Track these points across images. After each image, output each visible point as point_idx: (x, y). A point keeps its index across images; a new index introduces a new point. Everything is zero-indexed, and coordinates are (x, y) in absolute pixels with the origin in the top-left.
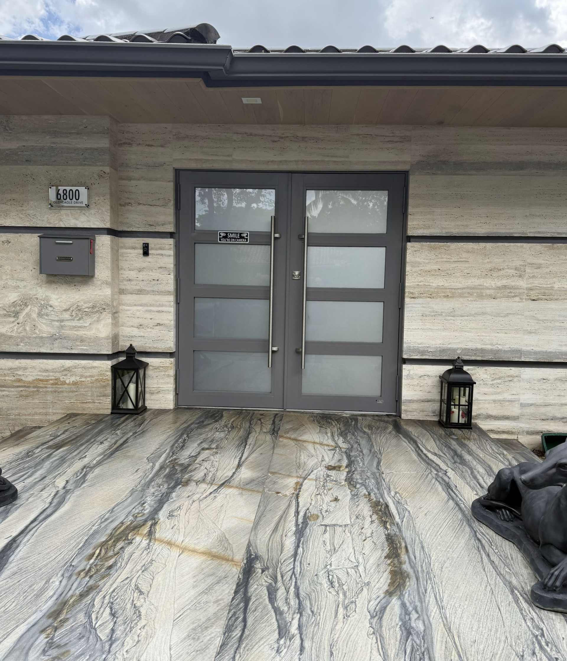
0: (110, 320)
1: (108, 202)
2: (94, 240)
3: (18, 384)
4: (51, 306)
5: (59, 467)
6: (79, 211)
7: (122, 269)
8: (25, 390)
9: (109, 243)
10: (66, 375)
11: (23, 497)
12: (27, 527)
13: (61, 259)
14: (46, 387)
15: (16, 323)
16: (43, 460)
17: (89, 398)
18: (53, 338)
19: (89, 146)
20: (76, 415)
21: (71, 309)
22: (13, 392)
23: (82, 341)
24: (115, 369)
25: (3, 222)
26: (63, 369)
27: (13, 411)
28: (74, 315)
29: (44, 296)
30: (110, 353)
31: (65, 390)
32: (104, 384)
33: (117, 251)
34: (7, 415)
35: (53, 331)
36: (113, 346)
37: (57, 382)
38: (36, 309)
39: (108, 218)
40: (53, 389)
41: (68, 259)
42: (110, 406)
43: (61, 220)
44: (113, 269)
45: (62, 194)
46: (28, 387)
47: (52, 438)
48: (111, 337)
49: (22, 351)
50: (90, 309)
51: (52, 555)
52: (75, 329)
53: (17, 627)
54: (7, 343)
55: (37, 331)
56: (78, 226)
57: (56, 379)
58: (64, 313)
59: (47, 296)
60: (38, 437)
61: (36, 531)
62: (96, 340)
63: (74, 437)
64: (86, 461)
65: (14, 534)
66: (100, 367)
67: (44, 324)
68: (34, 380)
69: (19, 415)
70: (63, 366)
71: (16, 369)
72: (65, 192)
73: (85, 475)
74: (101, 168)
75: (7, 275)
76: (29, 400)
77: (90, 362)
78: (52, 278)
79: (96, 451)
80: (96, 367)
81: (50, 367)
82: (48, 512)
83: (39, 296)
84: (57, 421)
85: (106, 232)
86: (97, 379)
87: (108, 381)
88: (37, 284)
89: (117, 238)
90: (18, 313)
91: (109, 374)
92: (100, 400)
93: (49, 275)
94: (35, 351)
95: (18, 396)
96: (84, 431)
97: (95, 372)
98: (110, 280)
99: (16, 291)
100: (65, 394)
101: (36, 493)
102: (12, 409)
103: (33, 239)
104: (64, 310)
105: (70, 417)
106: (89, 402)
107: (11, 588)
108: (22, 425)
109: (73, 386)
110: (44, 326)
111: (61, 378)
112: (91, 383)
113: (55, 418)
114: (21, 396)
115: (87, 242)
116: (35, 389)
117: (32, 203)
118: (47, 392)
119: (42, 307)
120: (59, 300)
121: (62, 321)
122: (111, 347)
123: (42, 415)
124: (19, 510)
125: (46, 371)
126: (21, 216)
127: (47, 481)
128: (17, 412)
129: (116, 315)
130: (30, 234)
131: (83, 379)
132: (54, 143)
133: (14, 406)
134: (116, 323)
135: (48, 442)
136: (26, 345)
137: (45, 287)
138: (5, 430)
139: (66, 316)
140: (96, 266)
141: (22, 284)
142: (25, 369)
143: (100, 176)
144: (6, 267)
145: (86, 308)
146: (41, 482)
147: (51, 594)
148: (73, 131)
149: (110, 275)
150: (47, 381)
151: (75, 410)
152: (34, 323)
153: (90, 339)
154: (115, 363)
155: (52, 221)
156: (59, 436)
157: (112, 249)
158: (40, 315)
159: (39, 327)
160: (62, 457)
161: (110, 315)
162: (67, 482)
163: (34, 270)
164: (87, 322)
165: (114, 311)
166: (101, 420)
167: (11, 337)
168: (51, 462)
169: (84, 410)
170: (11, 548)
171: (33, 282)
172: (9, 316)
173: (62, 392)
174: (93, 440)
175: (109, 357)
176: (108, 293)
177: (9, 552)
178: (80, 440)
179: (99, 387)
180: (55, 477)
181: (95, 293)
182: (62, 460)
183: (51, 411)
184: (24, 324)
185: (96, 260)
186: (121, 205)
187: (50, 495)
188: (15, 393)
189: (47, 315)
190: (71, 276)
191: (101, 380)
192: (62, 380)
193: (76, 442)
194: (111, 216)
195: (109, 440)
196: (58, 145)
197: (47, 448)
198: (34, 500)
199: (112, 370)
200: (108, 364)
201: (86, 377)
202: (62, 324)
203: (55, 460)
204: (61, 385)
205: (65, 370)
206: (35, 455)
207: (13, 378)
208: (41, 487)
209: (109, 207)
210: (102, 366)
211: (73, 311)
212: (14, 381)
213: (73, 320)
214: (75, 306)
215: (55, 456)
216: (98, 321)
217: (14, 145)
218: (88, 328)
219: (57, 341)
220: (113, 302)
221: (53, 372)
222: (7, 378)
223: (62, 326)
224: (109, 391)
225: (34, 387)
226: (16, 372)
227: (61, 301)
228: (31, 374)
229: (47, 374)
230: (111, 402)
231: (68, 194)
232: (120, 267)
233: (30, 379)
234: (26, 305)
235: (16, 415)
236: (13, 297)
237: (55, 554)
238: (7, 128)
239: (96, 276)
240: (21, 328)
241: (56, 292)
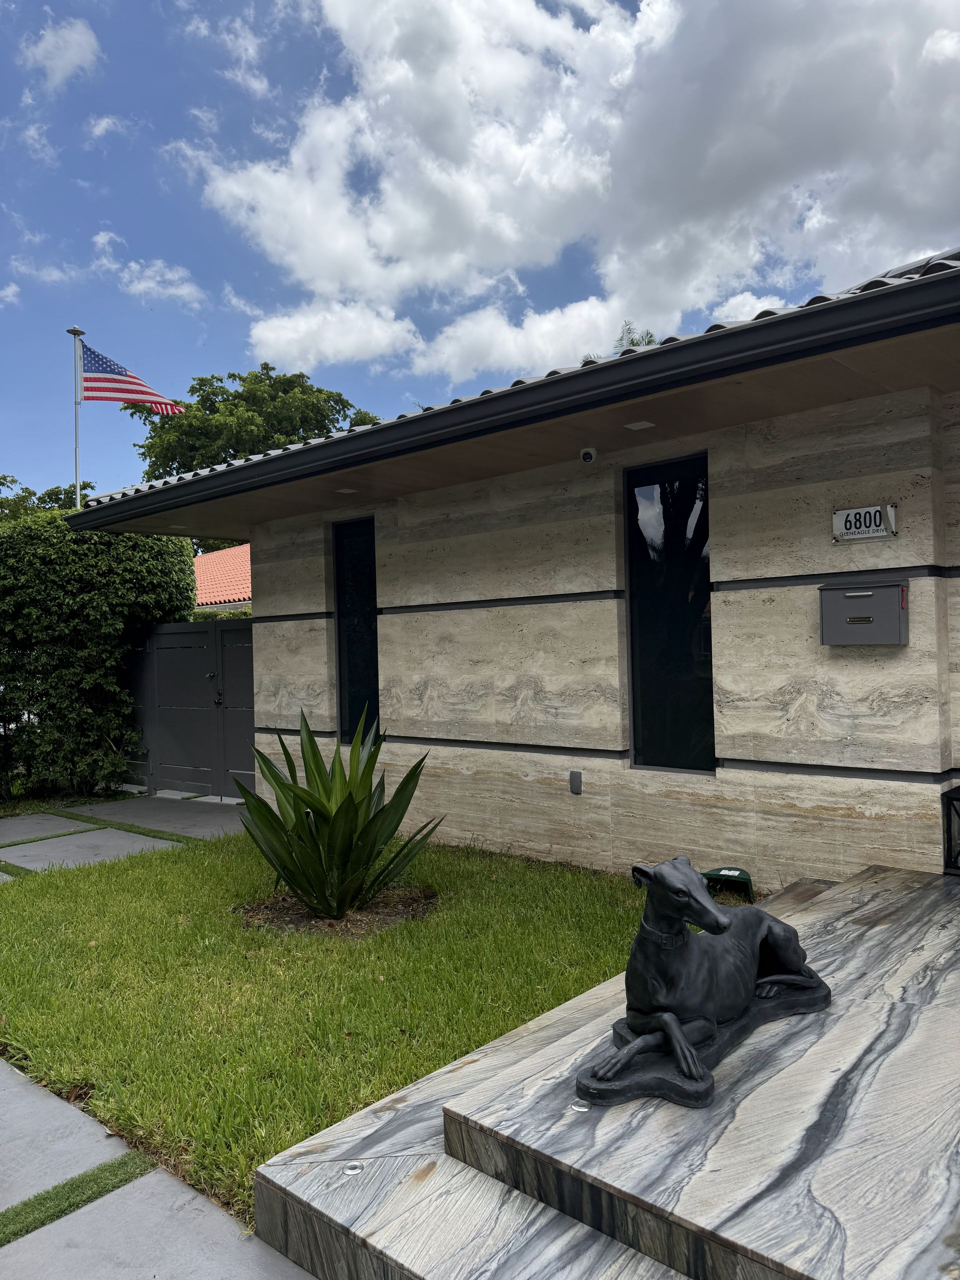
0: (937, 717)
1: (930, 523)
2: (908, 587)
3: (789, 812)
4: (838, 694)
5: (882, 960)
6: (881, 544)
7: (953, 630)
8: (801, 822)
9: (933, 589)
10: (864, 803)
11: (840, 1002)
12: (860, 1059)
13: (854, 621)
14: (834, 820)
15: (784, 719)
16: (852, 942)
17: (904, 843)
18: (842, 744)
19: (896, 440)
20: (885, 869)
21: (871, 698)
22: (784, 823)
23: (890, 749)
24: (948, 799)
25: (763, 572)
26: (859, 793)
27: (784, 852)
28: (876, 708)
29: (826, 679)
30: (939, 771)
31: (863, 826)
32: (930, 823)
33: (945, 600)
34: (774, 857)
35: (841, 732)
36: (942, 759)
37: (850, 813)
38: (815, 699)
39: (931, 549)
40: (845, 824)
41: (867, 620)
42: (941, 861)
43: (851, 561)
44: (939, 631)
45: (853, 521)
46: (806, 817)
47: (857, 905)
48: (939, 743)
49: (794, 762)
50: (902, 699)
51: (918, 1122)
52: (878, 730)
53: (896, 1244)
54: (772, 748)
55: (816, 732)
56: (880, 568)
57: (849, 809)
58: (859, 704)
59: (832, 679)
60: (833, 901)
61: (878, 1069)
62: (914, 749)
63: (892, 909)
64: (926, 956)
65: (845, 1067)
66: (921, 794)
67: (828, 721)
68: (814, 808)
69: (792, 859)
70: (859, 789)
71: (788, 788)
72: (858, 516)
73: (932, 983)
74: (917, 471)
75: (770, 648)
76: (807, 838)
77: (905, 784)
78: (839, 651)
79: (937, 941)
80: (915, 794)
81: (838, 789)
82: (888, 1039)
83: (819, 679)
84: (856, 876)
85: (926, 571)
86: (917, 814)
87: (937, 817)
88: (816, 660)
89: (943, 579)
90: (787, 704)
91: (938, 806)
92: (924, 849)
93: (834, 647)
94: (814, 763)
95: (791, 830)
96: (906, 900)
97: (913, 801)
98: (935, 650)
99: (784, 671)
100: (864, 834)
101: (858, 1001)
102: (782, 849)
103: (810, 594)
104: (859, 700)
105: (876, 873)
106: (905, 851)
107: (865, 1166)
108: (797, 874)
109: (877, 822)
110: (828, 725)
111: (857, 807)
112: (907, 819)
113: (850, 870)
114: (795, 830)
115: (896, 591)
116: (817, 822)
117: (806, 539)
118: (835, 827)
119: (824, 695)
120: (850, 685)
121: (856, 717)
122: (939, 761)
123: (828, 862)
124: (840, 1025)
125: (833, 794)
126: (790, 560)
127: (869, 981)
128: (789, 853)
129: (945, 707)
130: (803, 587)
131: (893, 812)
132: (839, 445)
133: (785, 845)
134: (945, 722)
135: (852, 911)
136: (800, 753)
137: (828, 665)
138: (772, 879)
139: (863, 709)
140: (910, 628)
141: (792, 661)
142: (800, 789)
143: (915, 484)
144: (769, 637)
145: (895, 696)
146: (860, 983)
147: (938, 1198)
148: (869, 422)
149: (935, 642)
150: (835, 810)
151: (882, 861)
152: (811, 719)
153: (903, 746)
154: (946, 789)
155: (837, 564)
156: (867, 904)
157: (937, 598)
158: (821, 707)
159: (820, 726)
160: (882, 943)
161: (937, 708)
162: (905, 990)
163: (810, 640)
164: (898, 719)
165: (943, 701)
166: (929, 884)
167: (777, 740)
168: (867, 949)
169: (896, 862)
170: (845, 1091)
171: (809, 658)
172: (775, 709)
173: (859, 829)
174: (926, 919)
175: (936, 778)
176: (931, 672)
177: (843, 1098)
178: (904, 915)
179: (920, 828)
180: (881, 977)
181: (911, 673)
182: (884, 948)
183: (841, 858)
184: (796, 721)
185: (910, 618)
186: (949, 525)
187: (882, 1008)
188: (786, 824)
189: (832, 708)
190: (869, 646)
191: (925, 816)
192: (858, 810)
193: (899, 919)
194: (934, 545)
195: (955, 922)
196: (845, 448)
197: (855, 922)
198: (858, 1013)
199: (942, 799)
200: (936, 790)
201: (898, 809)
202: (857, 721)
203: (874, 946)
204: (857, 818)
205: (863, 795)
206: (839, 932)
207: (783, 802)
208: (863, 990)
209: (931, 532)
210: (925, 793)
211: (873, 701)
212: (784, 806)
213: (874, 715)
214: (876, 694)
215: (870, 939)
216: (917, 717)
217: (777, 460)
218: (899, 729)
219: (849, 749)
220: (940, 686)
221: (843, 797)
222: (773, 801)
223: (856, 726)
224: (939, 835)
225: (815, 818)
226: (786, 793)
227: (853, 687)
228: (809, 797)
229: (834, 799)
230: (942, 854)
231: (862, 520)
232: (949, 627)
233: (808, 805)
234: (799, 692)
235: (787, 859)
236: (778, 680)
237: (924, 1122)
238: (769, 437)
239: (911, 644)
240: (792, 728)
241: (846, 672)
